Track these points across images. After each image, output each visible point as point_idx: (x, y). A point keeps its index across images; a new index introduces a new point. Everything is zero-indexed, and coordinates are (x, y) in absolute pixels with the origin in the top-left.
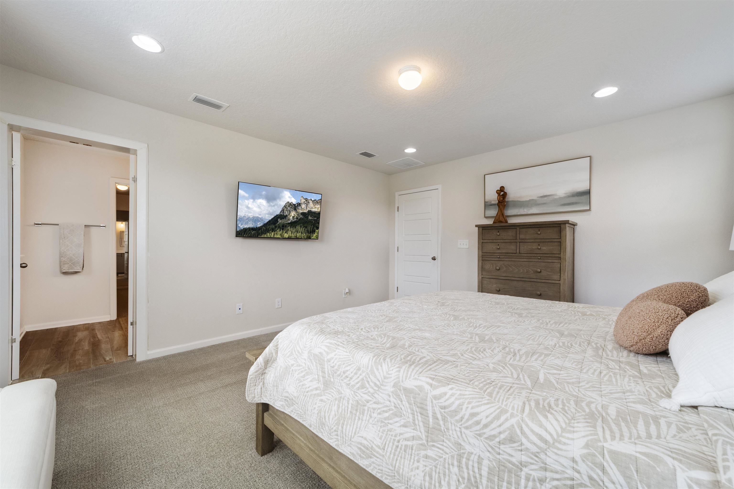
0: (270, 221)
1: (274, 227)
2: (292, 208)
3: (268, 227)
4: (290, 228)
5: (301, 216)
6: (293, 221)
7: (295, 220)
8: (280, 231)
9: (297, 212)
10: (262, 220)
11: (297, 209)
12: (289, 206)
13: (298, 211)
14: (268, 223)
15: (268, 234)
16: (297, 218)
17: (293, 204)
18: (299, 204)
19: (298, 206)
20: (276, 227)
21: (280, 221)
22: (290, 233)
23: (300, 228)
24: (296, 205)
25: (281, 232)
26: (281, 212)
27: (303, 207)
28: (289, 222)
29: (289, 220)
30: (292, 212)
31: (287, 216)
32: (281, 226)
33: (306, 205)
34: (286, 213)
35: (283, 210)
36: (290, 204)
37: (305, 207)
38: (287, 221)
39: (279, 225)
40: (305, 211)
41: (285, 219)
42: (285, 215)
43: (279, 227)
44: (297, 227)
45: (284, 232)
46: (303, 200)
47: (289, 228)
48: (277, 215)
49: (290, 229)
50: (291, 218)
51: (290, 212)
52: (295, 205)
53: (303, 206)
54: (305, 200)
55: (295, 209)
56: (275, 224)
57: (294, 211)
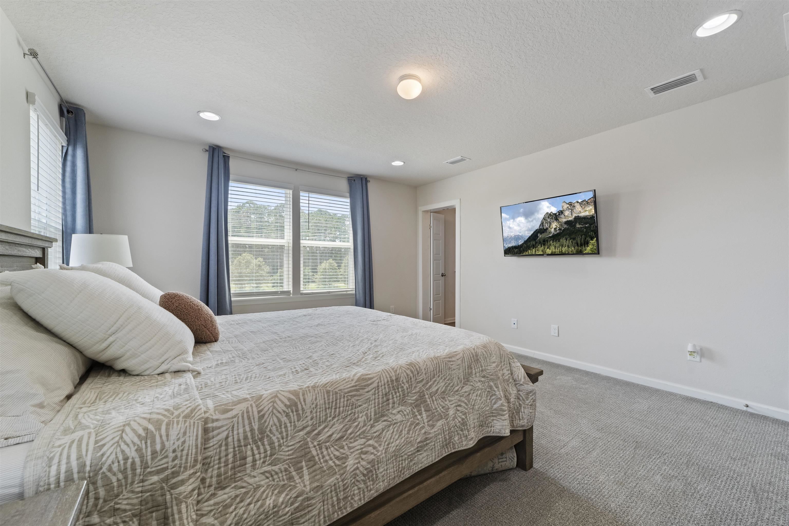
0: (530, 238)
1: (534, 243)
2: (552, 218)
3: (529, 244)
4: (553, 242)
5: (565, 226)
6: (556, 233)
7: (558, 232)
8: (541, 246)
9: (559, 222)
10: (523, 238)
11: (558, 218)
12: (549, 218)
13: (560, 220)
14: (528, 239)
15: (530, 251)
16: (560, 229)
17: (553, 214)
18: (561, 212)
19: (559, 214)
20: (536, 243)
21: (540, 236)
22: (552, 248)
23: (565, 240)
24: (557, 214)
25: (542, 248)
26: (540, 226)
27: (566, 215)
28: (551, 235)
29: (550, 233)
30: (552, 224)
31: (547, 229)
32: (542, 241)
33: (570, 211)
34: (546, 226)
35: (542, 224)
36: (550, 215)
37: (570, 214)
38: (548, 235)
39: (539, 240)
40: (570, 219)
41: (545, 233)
42: (545, 228)
43: (540, 243)
44: (561, 240)
45: (546, 247)
46: (566, 206)
47: (551, 242)
48: (536, 230)
49: (552, 244)
50: (553, 230)
51: (550, 223)
52: (555, 214)
53: (567, 213)
54: (568, 206)
55: (556, 219)
56: (535, 240)
57: (555, 221)
